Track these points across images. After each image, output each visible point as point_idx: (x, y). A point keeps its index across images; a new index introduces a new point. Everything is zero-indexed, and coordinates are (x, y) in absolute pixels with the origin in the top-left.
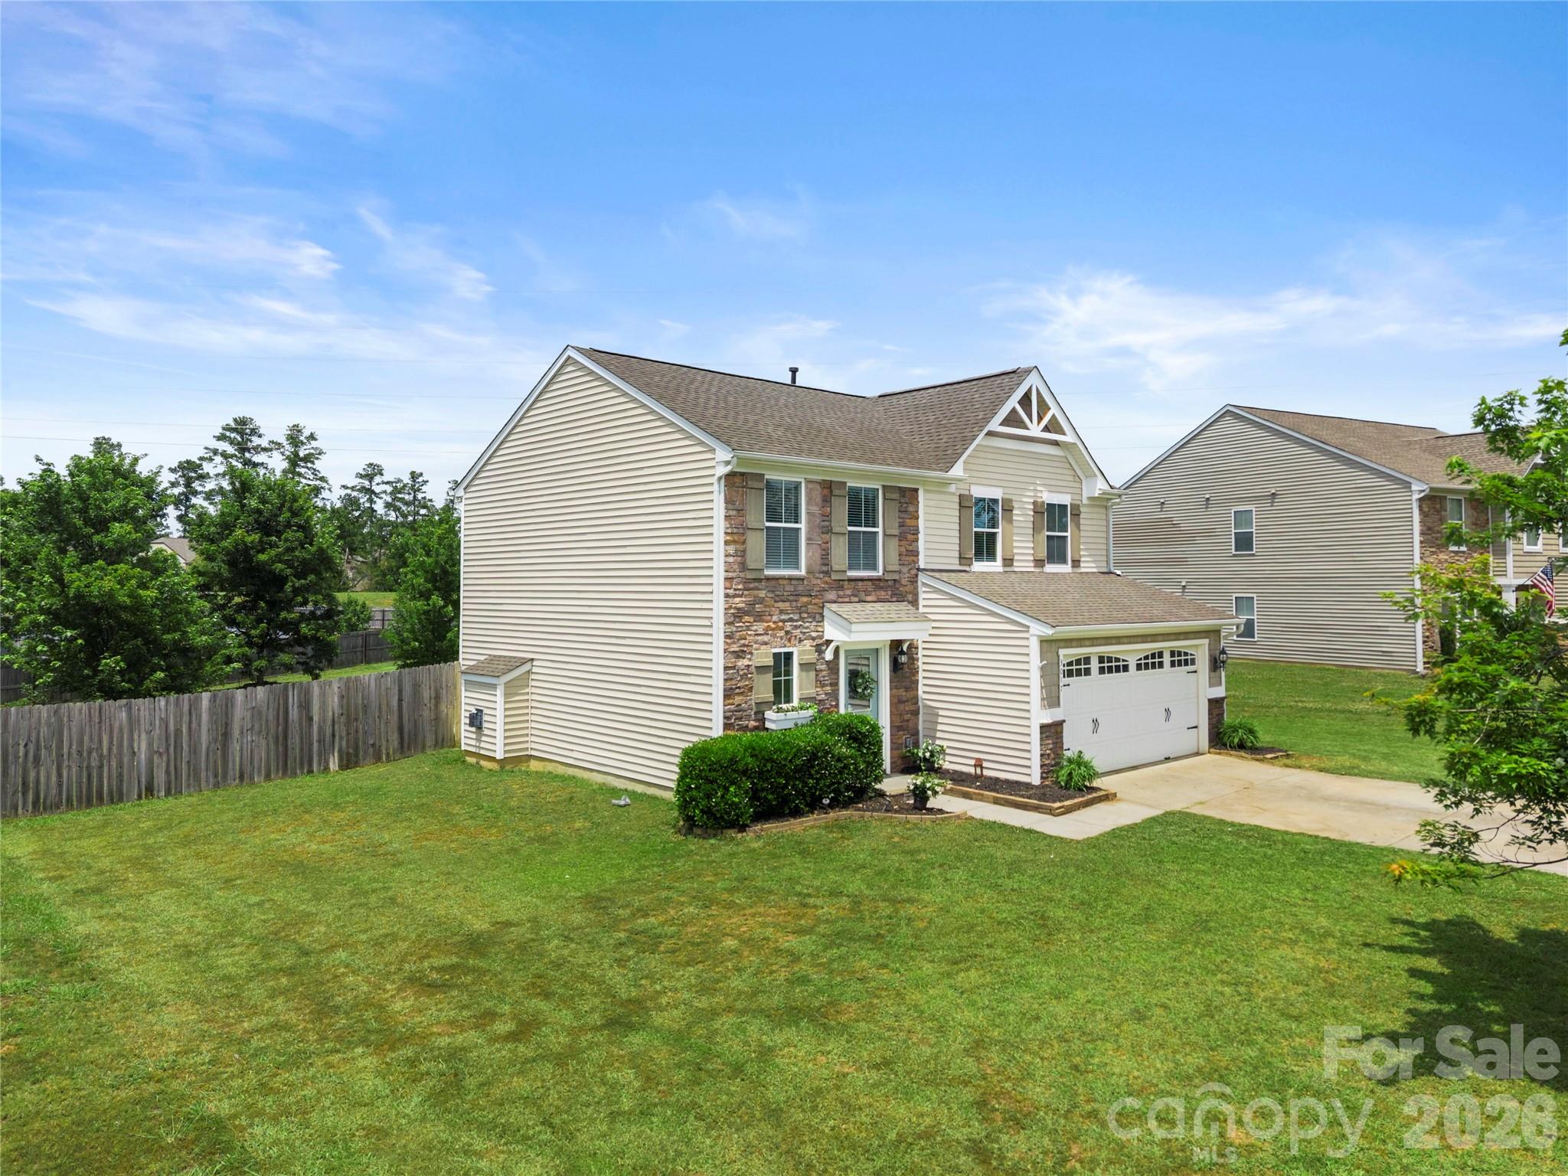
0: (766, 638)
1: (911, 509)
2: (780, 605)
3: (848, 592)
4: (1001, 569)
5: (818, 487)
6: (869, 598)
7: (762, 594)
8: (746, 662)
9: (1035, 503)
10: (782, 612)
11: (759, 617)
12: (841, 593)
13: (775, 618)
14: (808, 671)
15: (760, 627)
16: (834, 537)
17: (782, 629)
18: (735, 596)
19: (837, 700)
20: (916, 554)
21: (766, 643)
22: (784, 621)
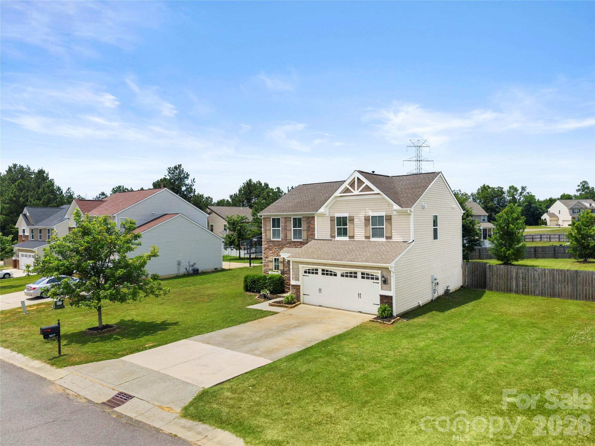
0: (272, 255)
1: (312, 222)
2: (275, 247)
3: (293, 245)
4: (348, 239)
5: (284, 219)
6: (298, 247)
7: (271, 244)
8: (268, 259)
9: (365, 217)
10: (275, 249)
11: (271, 250)
12: (291, 245)
13: (274, 250)
14: (281, 263)
15: (271, 252)
16: (287, 231)
17: (276, 253)
18: (265, 245)
19: (290, 271)
20: (314, 235)
21: (272, 256)
22: (276, 251)
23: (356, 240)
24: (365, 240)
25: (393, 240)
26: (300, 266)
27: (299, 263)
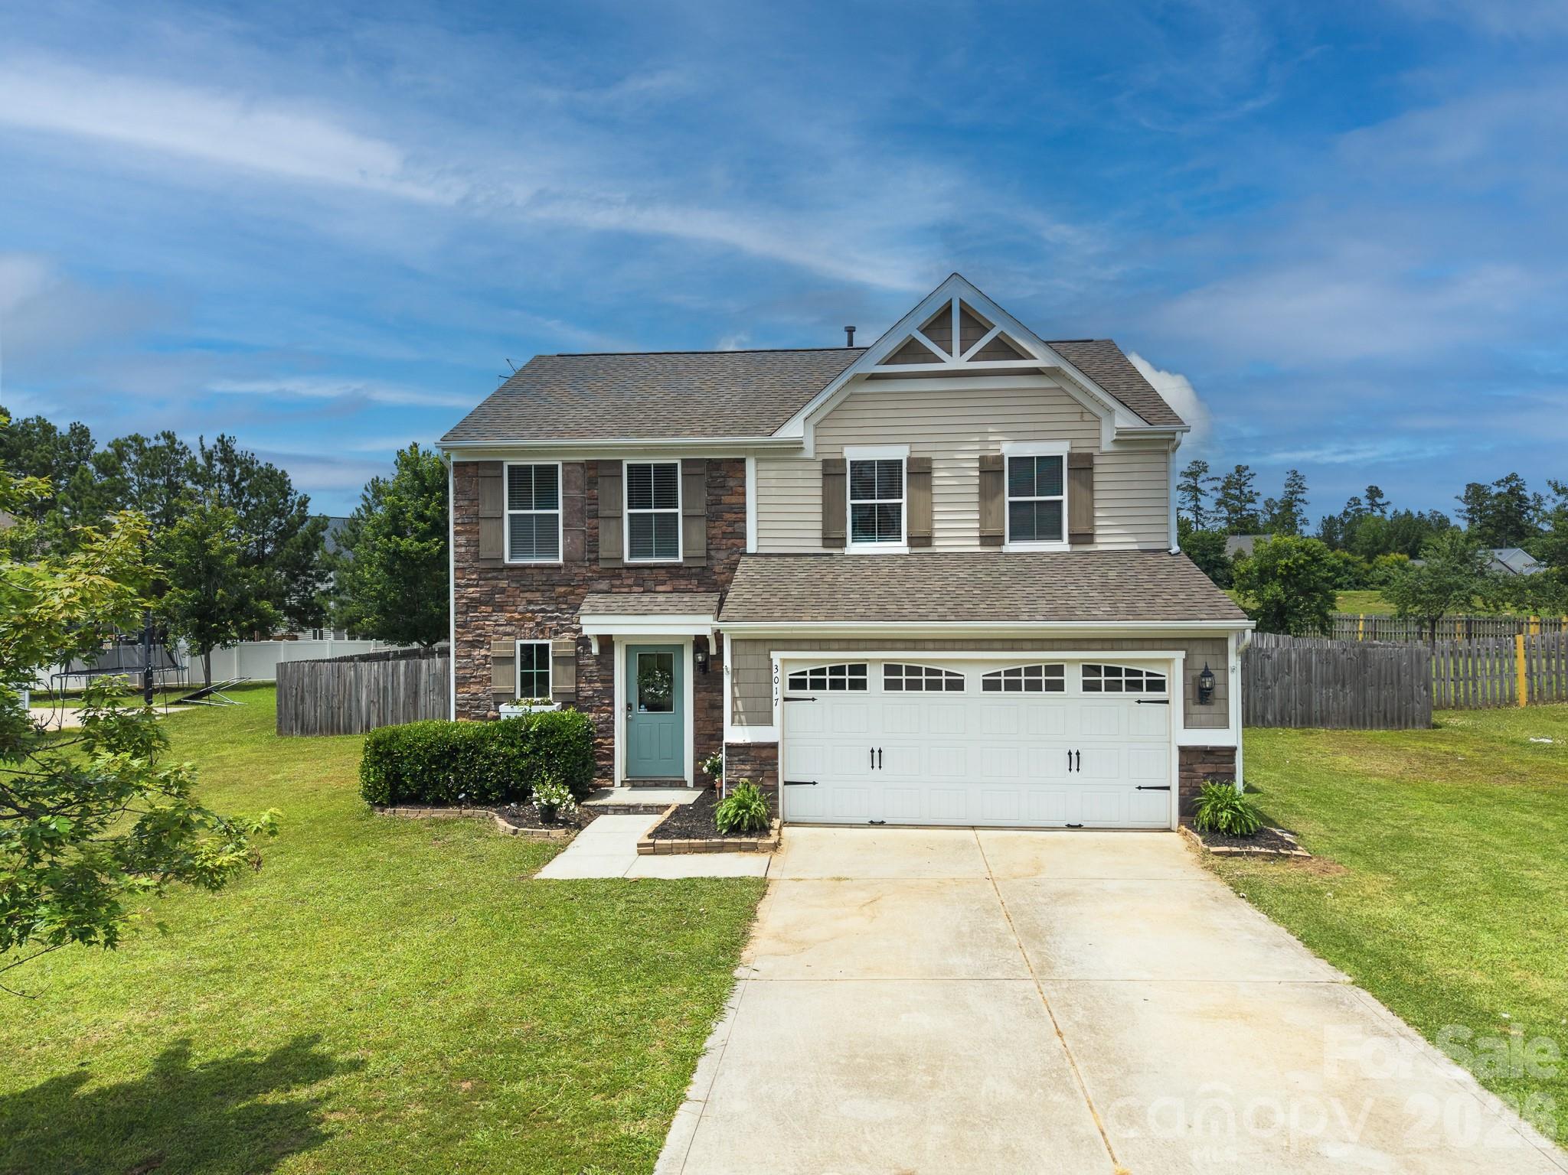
0: (509, 629)
1: (731, 483)
2: (527, 595)
3: (630, 581)
4: (906, 551)
5: (579, 468)
6: (660, 588)
7: (504, 584)
8: (483, 652)
9: (982, 460)
10: (530, 602)
11: (500, 608)
12: (618, 582)
13: (520, 608)
14: (565, 664)
15: (502, 618)
16: (602, 524)
17: (531, 619)
18: (468, 586)
19: (612, 697)
20: (743, 536)
21: (508, 634)
22: (533, 612)
23: (938, 550)
24: (978, 549)
25: (1101, 548)
26: (777, 657)
27: (775, 645)
